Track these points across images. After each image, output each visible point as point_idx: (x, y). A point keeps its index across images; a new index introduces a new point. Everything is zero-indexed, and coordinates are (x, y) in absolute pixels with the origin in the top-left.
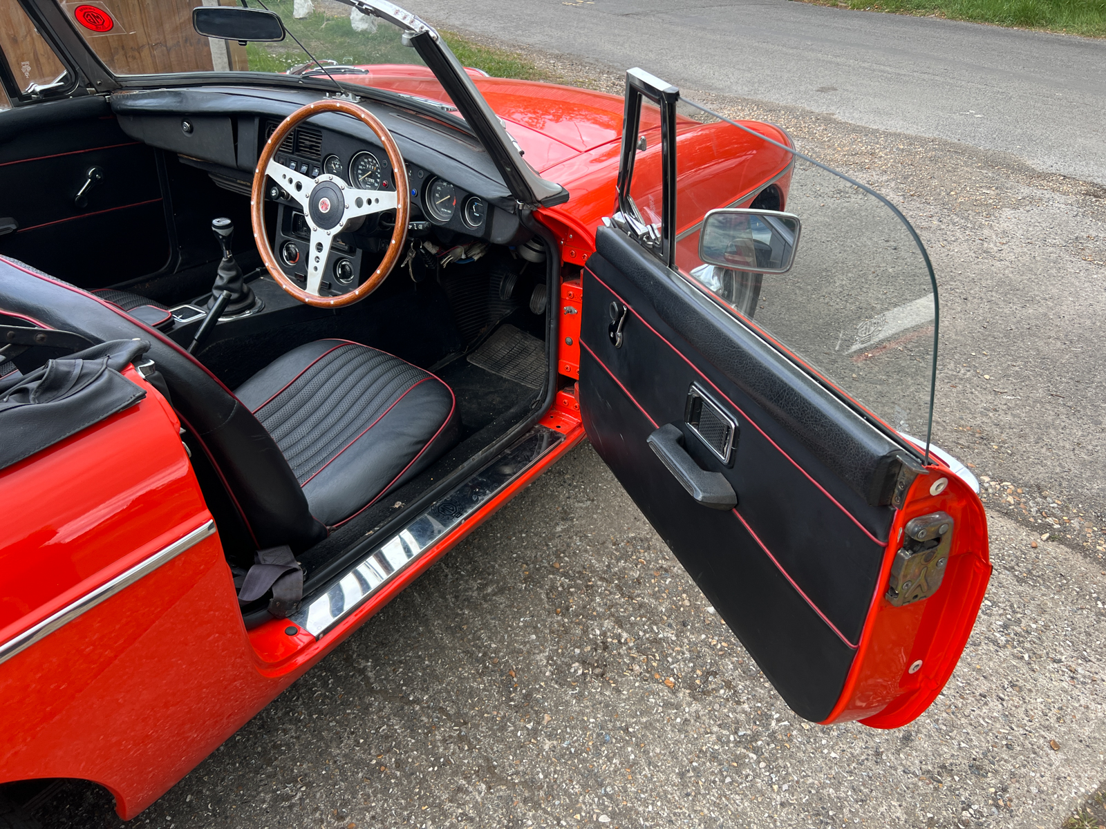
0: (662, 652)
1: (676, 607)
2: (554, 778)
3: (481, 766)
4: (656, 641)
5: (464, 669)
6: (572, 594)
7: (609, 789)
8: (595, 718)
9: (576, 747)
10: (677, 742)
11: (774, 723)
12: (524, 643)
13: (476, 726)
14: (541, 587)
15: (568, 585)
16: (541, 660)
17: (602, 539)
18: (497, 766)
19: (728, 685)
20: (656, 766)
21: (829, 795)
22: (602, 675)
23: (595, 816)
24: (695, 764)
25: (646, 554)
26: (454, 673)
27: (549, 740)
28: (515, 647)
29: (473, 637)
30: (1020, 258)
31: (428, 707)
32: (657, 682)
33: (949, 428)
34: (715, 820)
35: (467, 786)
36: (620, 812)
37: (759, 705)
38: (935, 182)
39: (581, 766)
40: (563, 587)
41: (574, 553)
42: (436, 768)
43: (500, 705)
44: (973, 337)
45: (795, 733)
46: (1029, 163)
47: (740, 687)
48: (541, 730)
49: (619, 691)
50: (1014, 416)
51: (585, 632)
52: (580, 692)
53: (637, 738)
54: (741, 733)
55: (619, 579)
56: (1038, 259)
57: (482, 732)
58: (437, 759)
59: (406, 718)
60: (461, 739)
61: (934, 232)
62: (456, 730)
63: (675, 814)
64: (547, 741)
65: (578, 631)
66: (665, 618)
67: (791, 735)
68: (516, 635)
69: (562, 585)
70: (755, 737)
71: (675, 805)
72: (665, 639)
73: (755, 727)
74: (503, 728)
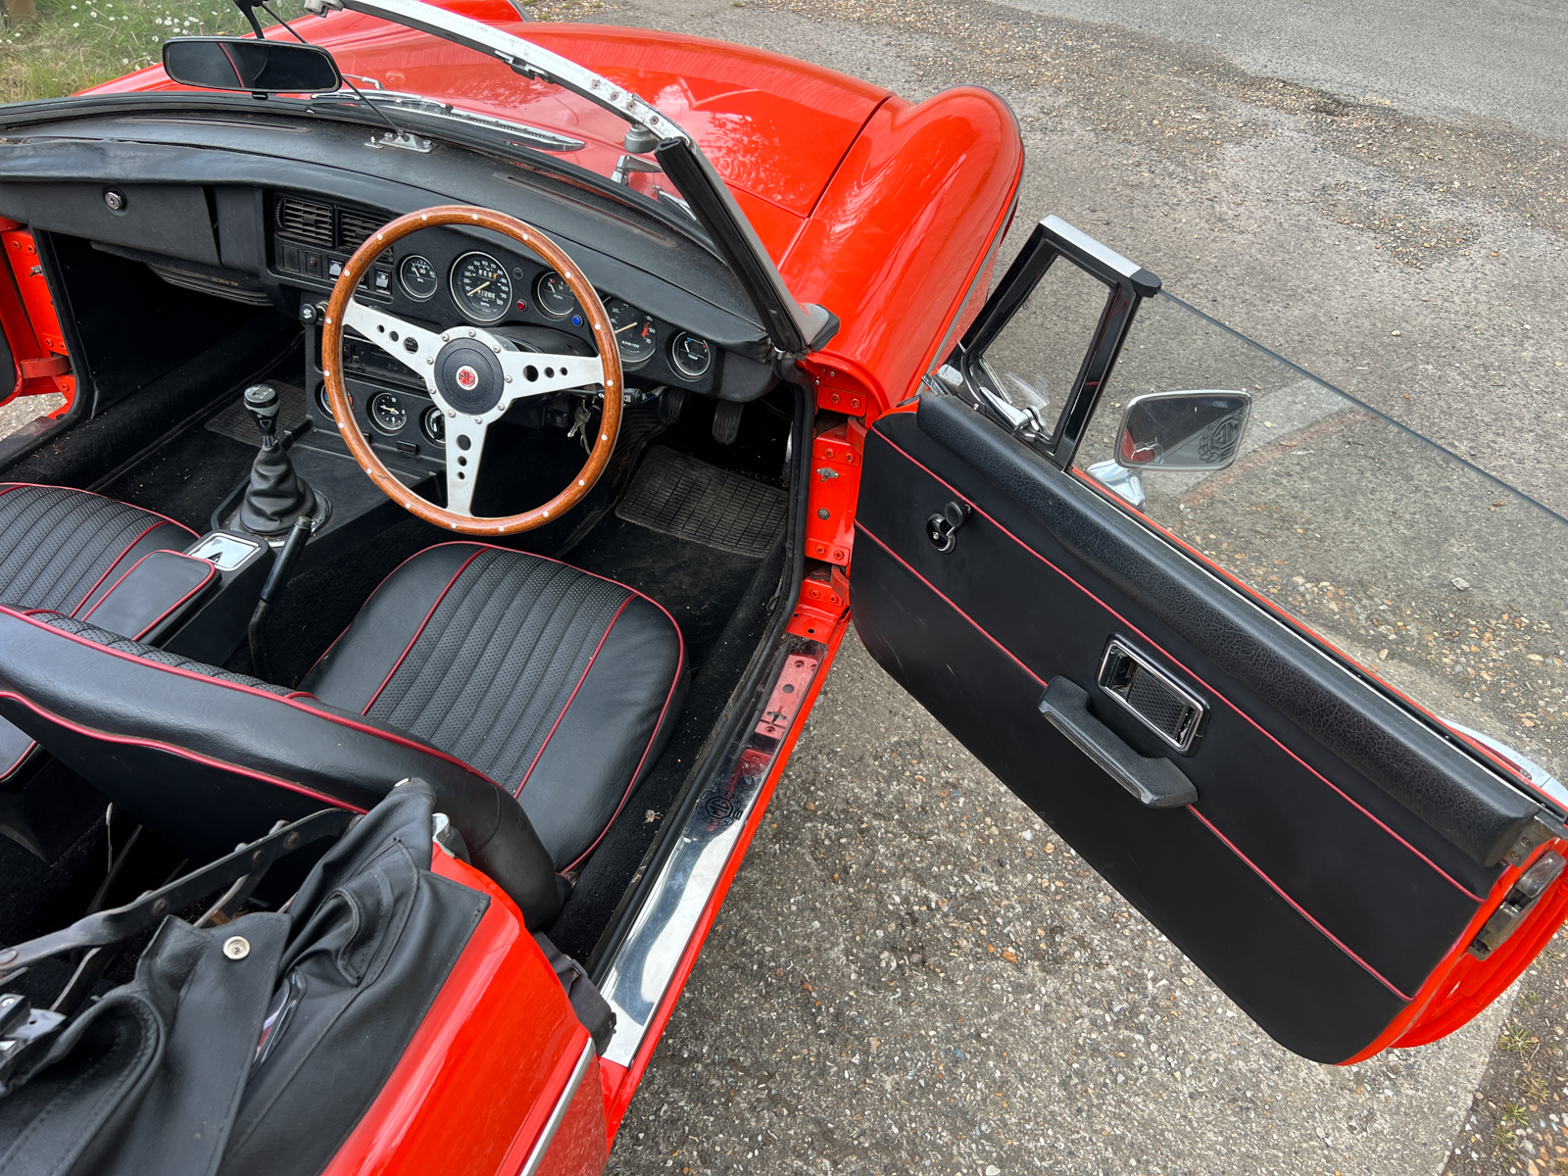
0: (986, 912)
1: (983, 839)
2: (912, 1129)
3: (813, 1133)
4: (975, 897)
5: (741, 993)
6: (844, 847)
7: (984, 1128)
8: (935, 1028)
9: (924, 1077)
10: (1046, 1040)
11: (1150, 985)
12: (808, 937)
13: (787, 1077)
14: (800, 845)
15: (836, 834)
16: (839, 958)
17: (857, 754)
18: (835, 1128)
19: (1082, 943)
20: (1030, 1080)
21: (1240, 1069)
22: (923, 962)
23: (979, 1170)
24: (1075, 1066)
25: (921, 765)
26: (730, 1004)
27: (887, 1074)
28: (798, 946)
29: (736, 942)
30: (1264, 227)
31: (713, 1062)
32: (994, 958)
33: (1239, 509)
34: (1123, 1137)
35: (805, 1168)
36: (1008, 1156)
37: (1126, 963)
38: (1128, 104)
39: (939, 1103)
40: (830, 839)
41: (827, 781)
42: (756, 1152)
43: (807, 1037)
44: (1237, 362)
45: (1178, 993)
46: (1236, 61)
47: (1096, 942)
48: (873, 1063)
49: (952, 983)
50: (1312, 480)
51: (880, 902)
52: (903, 994)
53: (995, 1045)
54: (1116, 1009)
55: (898, 811)
56: (1286, 225)
57: (798, 1084)
58: (753, 1138)
59: (689, 1087)
60: (774, 1100)
61: (1149, 192)
62: (763, 1089)
63: (1073, 1142)
64: (886, 1078)
65: (872, 904)
66: (975, 859)
67: (1175, 998)
68: (793, 926)
69: (827, 835)
70: (1134, 1010)
71: (1070, 1130)
72: (985, 891)
73: (1130, 996)
74: (823, 1072)
